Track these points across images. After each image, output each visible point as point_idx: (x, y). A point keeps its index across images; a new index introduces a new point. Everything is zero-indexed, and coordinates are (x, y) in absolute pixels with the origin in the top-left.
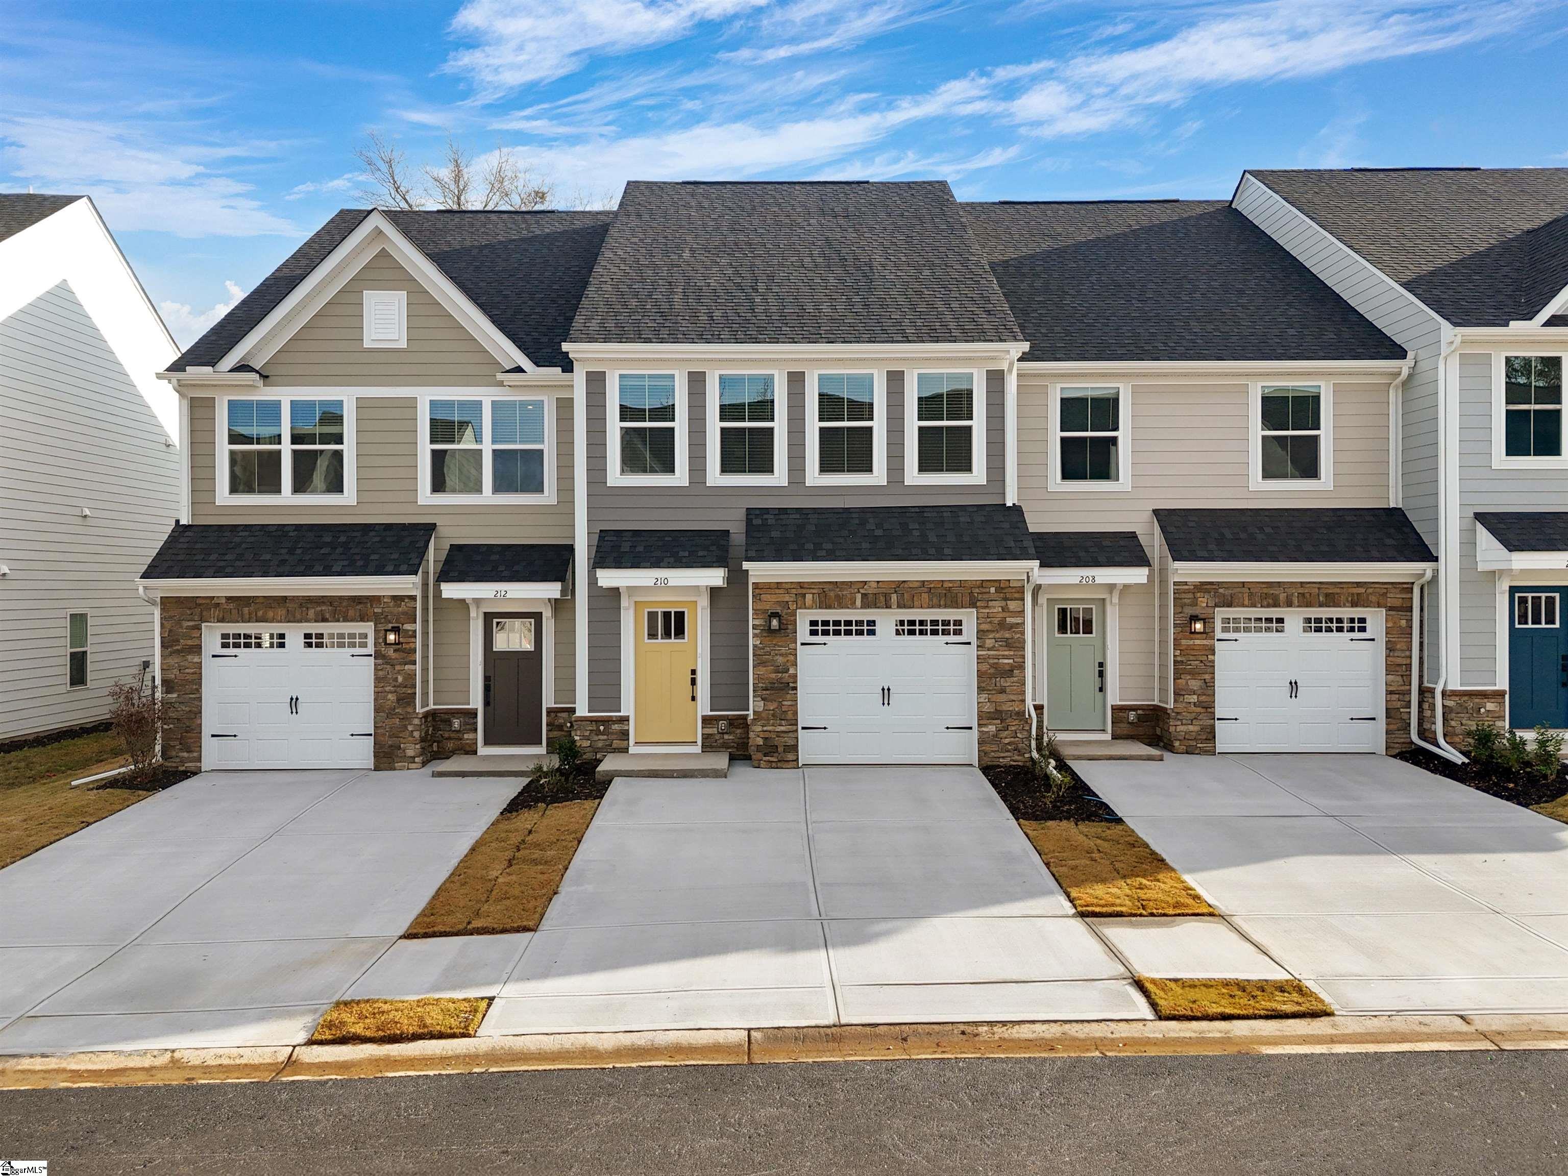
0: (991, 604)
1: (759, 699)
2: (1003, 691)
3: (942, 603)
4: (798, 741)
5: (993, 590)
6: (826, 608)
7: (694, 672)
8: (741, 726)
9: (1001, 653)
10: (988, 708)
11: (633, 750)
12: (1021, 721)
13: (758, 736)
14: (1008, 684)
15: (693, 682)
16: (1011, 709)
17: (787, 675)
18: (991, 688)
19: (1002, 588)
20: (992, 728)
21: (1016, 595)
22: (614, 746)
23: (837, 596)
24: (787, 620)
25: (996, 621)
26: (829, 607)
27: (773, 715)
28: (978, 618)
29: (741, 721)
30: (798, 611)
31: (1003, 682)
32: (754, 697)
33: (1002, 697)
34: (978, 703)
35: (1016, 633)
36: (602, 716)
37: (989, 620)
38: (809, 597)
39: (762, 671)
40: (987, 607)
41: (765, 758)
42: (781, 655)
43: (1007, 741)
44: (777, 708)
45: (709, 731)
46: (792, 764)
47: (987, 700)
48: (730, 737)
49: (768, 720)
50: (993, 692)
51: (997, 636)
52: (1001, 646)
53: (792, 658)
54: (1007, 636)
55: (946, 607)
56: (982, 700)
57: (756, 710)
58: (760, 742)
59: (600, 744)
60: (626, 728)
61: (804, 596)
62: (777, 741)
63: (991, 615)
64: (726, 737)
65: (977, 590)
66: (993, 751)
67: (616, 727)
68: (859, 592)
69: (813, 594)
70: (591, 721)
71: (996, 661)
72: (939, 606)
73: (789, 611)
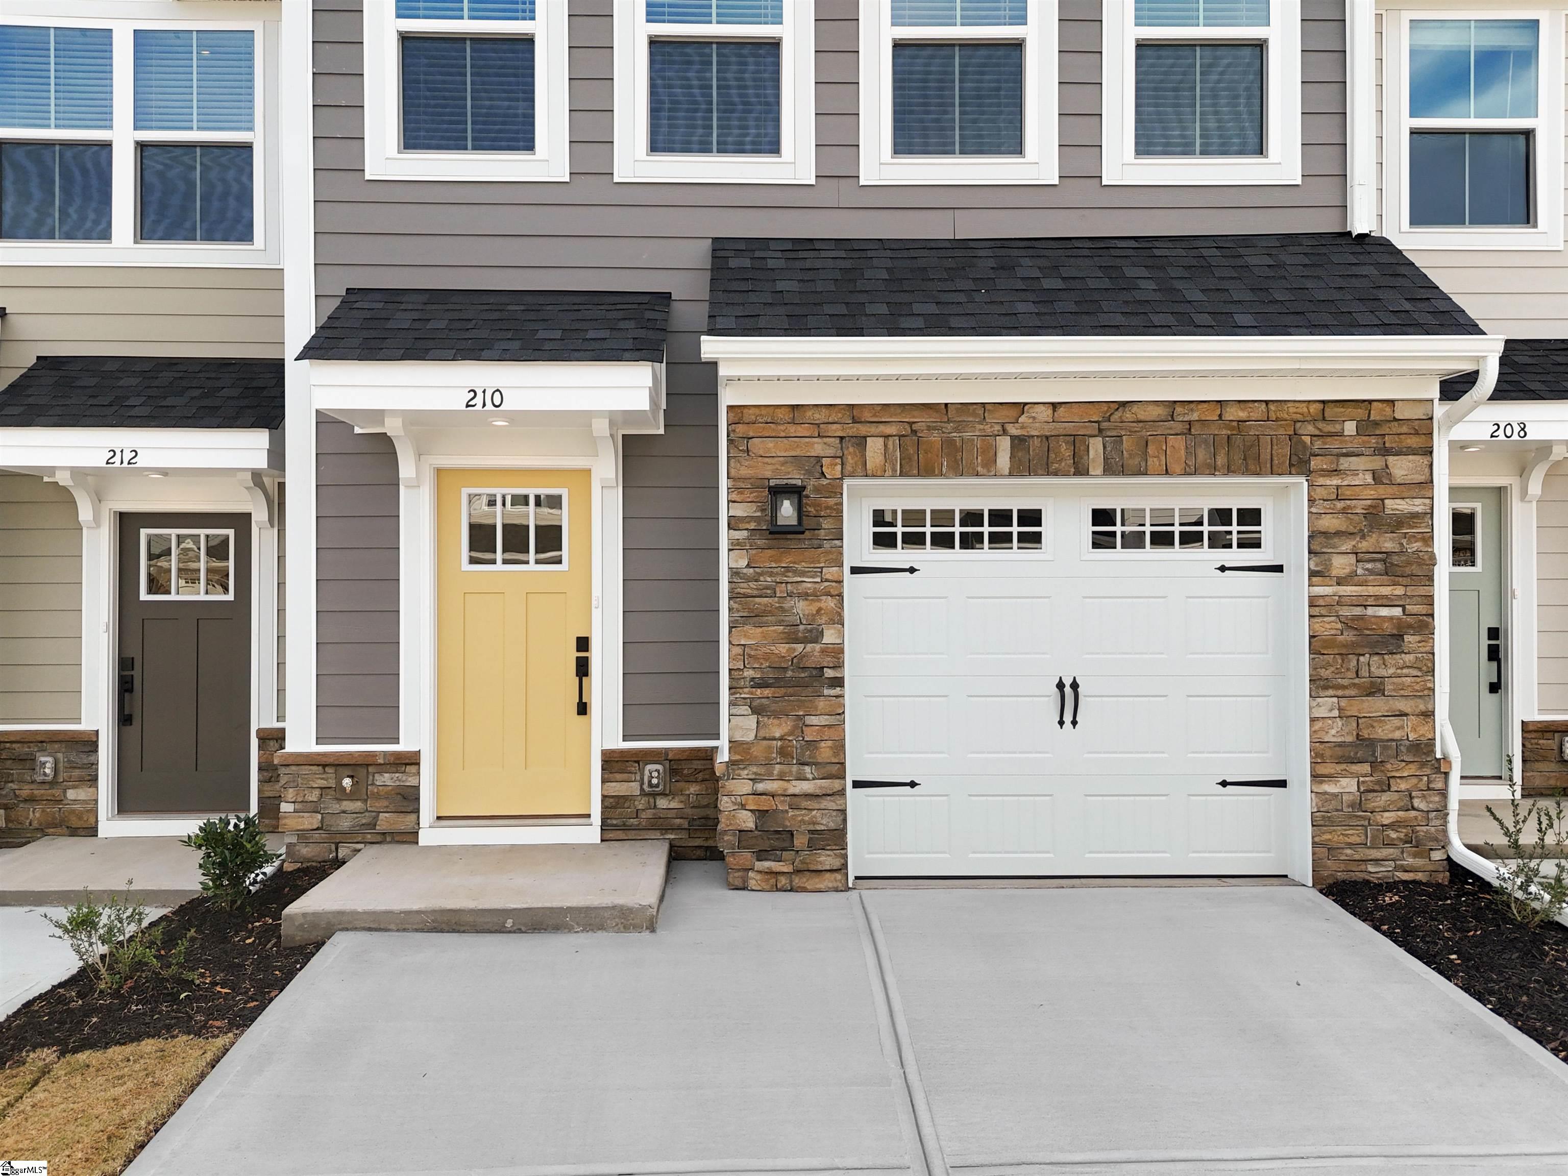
0: (1345, 463)
1: (745, 710)
2: (1375, 689)
3: (1221, 460)
4: (845, 820)
5: (1350, 428)
6: (919, 475)
7: (583, 644)
8: (700, 776)
9: (1371, 590)
10: (1336, 732)
11: (427, 837)
12: (1423, 765)
13: (743, 807)
14: (1391, 671)
15: (583, 668)
16: (1397, 735)
17: (818, 647)
18: (1345, 682)
19: (1376, 424)
20: (1347, 786)
21: (1413, 442)
22: (381, 826)
23: (948, 444)
24: (817, 505)
25: (1359, 507)
26: (927, 471)
27: (782, 752)
28: (1311, 501)
29: (698, 765)
30: (847, 482)
31: (1376, 667)
32: (732, 704)
33: (1376, 706)
34: (1313, 720)
35: (1413, 538)
36: (350, 754)
37: (1340, 505)
38: (874, 446)
39: (752, 635)
40: (1336, 472)
41: (759, 865)
42: (804, 596)
43: (1388, 818)
44: (791, 733)
45: (618, 789)
46: (828, 880)
47: (1336, 713)
48: (673, 805)
49: (768, 764)
50: (1352, 692)
51: (1364, 545)
52: (1371, 572)
53: (830, 603)
54: (1389, 545)
55: (1230, 470)
56: (1321, 713)
57: (738, 737)
58: (747, 821)
59: (345, 824)
60: (411, 782)
61: (861, 442)
62: (793, 819)
63: (1348, 493)
64: (662, 803)
65: (1311, 429)
66: (1350, 845)
67: (386, 779)
68: (1005, 432)
69: (887, 437)
70: (324, 766)
71: (1358, 611)
72: (1213, 470)
73: (824, 482)
